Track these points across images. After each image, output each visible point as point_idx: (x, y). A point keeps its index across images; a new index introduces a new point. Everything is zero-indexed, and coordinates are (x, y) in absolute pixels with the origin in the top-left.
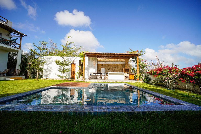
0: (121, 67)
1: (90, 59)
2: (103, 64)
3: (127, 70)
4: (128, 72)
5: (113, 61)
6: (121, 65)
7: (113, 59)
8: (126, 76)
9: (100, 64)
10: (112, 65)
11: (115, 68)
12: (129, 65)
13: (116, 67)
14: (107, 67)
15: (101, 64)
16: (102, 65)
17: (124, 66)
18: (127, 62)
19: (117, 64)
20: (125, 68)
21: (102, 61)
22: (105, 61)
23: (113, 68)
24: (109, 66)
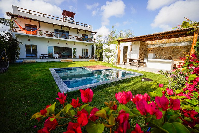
2: (153, 48)
5: (171, 43)
6: (185, 47)
7: (171, 40)
9: (150, 48)
11: (173, 52)
13: (174, 52)
14: (159, 52)
15: (152, 48)
16: (153, 49)
19: (178, 45)
21: (153, 45)
22: (157, 43)
23: (168, 52)
24: (162, 50)
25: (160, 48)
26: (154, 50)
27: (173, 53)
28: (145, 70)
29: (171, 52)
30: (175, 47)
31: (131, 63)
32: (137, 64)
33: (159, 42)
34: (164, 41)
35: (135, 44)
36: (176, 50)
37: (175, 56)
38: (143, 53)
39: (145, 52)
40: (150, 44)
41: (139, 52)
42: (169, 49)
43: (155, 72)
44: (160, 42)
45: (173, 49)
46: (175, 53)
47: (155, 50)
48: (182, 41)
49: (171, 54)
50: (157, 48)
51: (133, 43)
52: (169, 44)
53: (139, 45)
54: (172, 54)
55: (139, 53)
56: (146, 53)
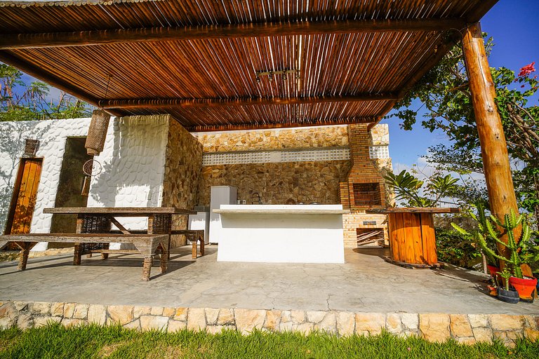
0: (331, 177)
1: (126, 128)
2: (227, 167)
3: (368, 195)
4: (370, 204)
6: (328, 164)
8: (360, 231)
9: (214, 167)
10: (277, 166)
11: (295, 182)
12: (375, 162)
13: (301, 181)
14: (249, 183)
15: (221, 168)
16: (224, 171)
17: (344, 170)
18: (360, 147)
19: (307, 159)
20: (351, 180)
21: (223, 153)
22: (239, 149)
23: (281, 183)
24: (260, 175)
25: (252, 166)
26: (229, 175)
27: (296, 185)
28: (226, 315)
29: (290, 184)
30: (301, 166)
31: (106, 246)
32: (144, 249)
33: (246, 145)
34: (261, 143)
35: (143, 127)
36: (305, 176)
37: (305, 197)
38: (183, 181)
39: (194, 182)
40: (210, 151)
41: (162, 170)
42: (283, 169)
43: (330, 319)
44: (250, 145)
45: (296, 172)
46: (304, 187)
47: (235, 177)
48: (315, 145)
49: (291, 191)
50: (241, 165)
51: (127, 122)
52: (280, 153)
53: (164, 136)
54: (296, 190)
55: (161, 177)
56: (198, 187)
